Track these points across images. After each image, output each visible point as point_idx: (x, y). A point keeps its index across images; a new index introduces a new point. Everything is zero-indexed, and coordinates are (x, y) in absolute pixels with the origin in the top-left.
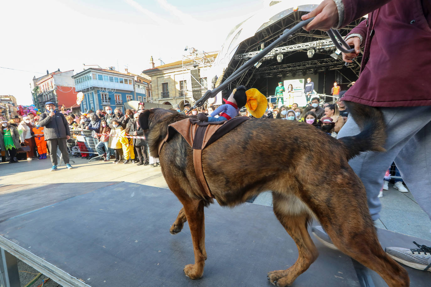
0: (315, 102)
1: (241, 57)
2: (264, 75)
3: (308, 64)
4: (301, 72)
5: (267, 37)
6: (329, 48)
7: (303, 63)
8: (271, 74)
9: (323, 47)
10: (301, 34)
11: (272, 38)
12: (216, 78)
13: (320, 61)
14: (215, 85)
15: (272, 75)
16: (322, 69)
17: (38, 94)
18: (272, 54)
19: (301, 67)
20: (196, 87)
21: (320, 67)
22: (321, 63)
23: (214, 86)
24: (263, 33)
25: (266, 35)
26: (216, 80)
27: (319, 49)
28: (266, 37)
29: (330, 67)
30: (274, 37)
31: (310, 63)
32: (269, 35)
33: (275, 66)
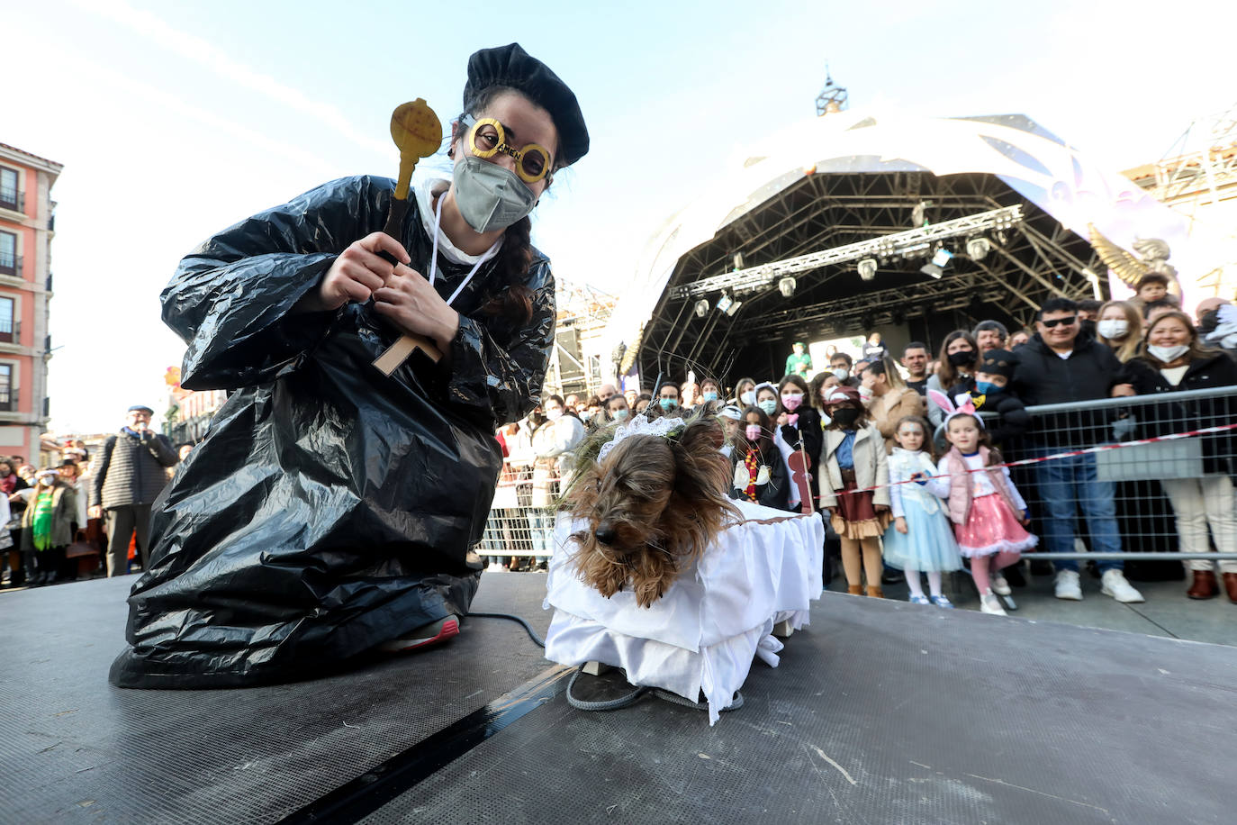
0: (840, 366)
1: (684, 292)
2: (760, 337)
3: (875, 300)
4: (859, 321)
5: (750, 241)
6: (914, 251)
7: (858, 298)
8: (777, 333)
9: (898, 252)
10: (840, 229)
11: (766, 244)
12: (623, 349)
13: (904, 291)
14: (619, 366)
15: (781, 335)
16: (916, 311)
17: (174, 425)
18: (764, 277)
19: (857, 310)
20: (571, 375)
21: (909, 305)
22: (909, 294)
23: (619, 369)
24: (737, 232)
25: (746, 234)
26: (623, 354)
27: (889, 258)
28: (746, 239)
29: (937, 304)
30: (771, 241)
31: (878, 297)
32: (754, 236)
33: (785, 312)
